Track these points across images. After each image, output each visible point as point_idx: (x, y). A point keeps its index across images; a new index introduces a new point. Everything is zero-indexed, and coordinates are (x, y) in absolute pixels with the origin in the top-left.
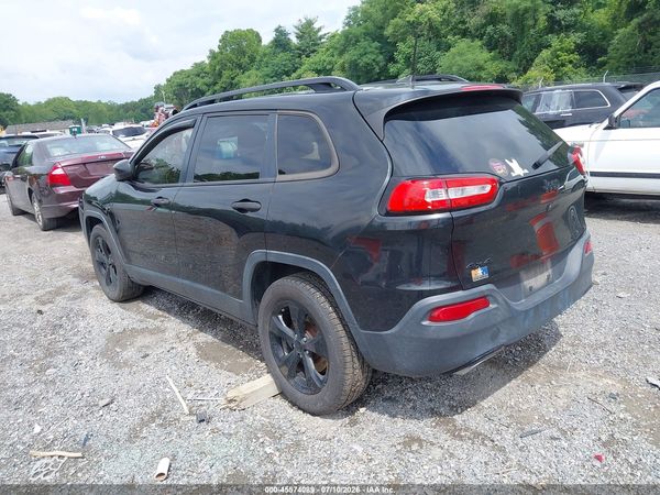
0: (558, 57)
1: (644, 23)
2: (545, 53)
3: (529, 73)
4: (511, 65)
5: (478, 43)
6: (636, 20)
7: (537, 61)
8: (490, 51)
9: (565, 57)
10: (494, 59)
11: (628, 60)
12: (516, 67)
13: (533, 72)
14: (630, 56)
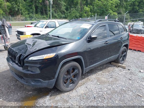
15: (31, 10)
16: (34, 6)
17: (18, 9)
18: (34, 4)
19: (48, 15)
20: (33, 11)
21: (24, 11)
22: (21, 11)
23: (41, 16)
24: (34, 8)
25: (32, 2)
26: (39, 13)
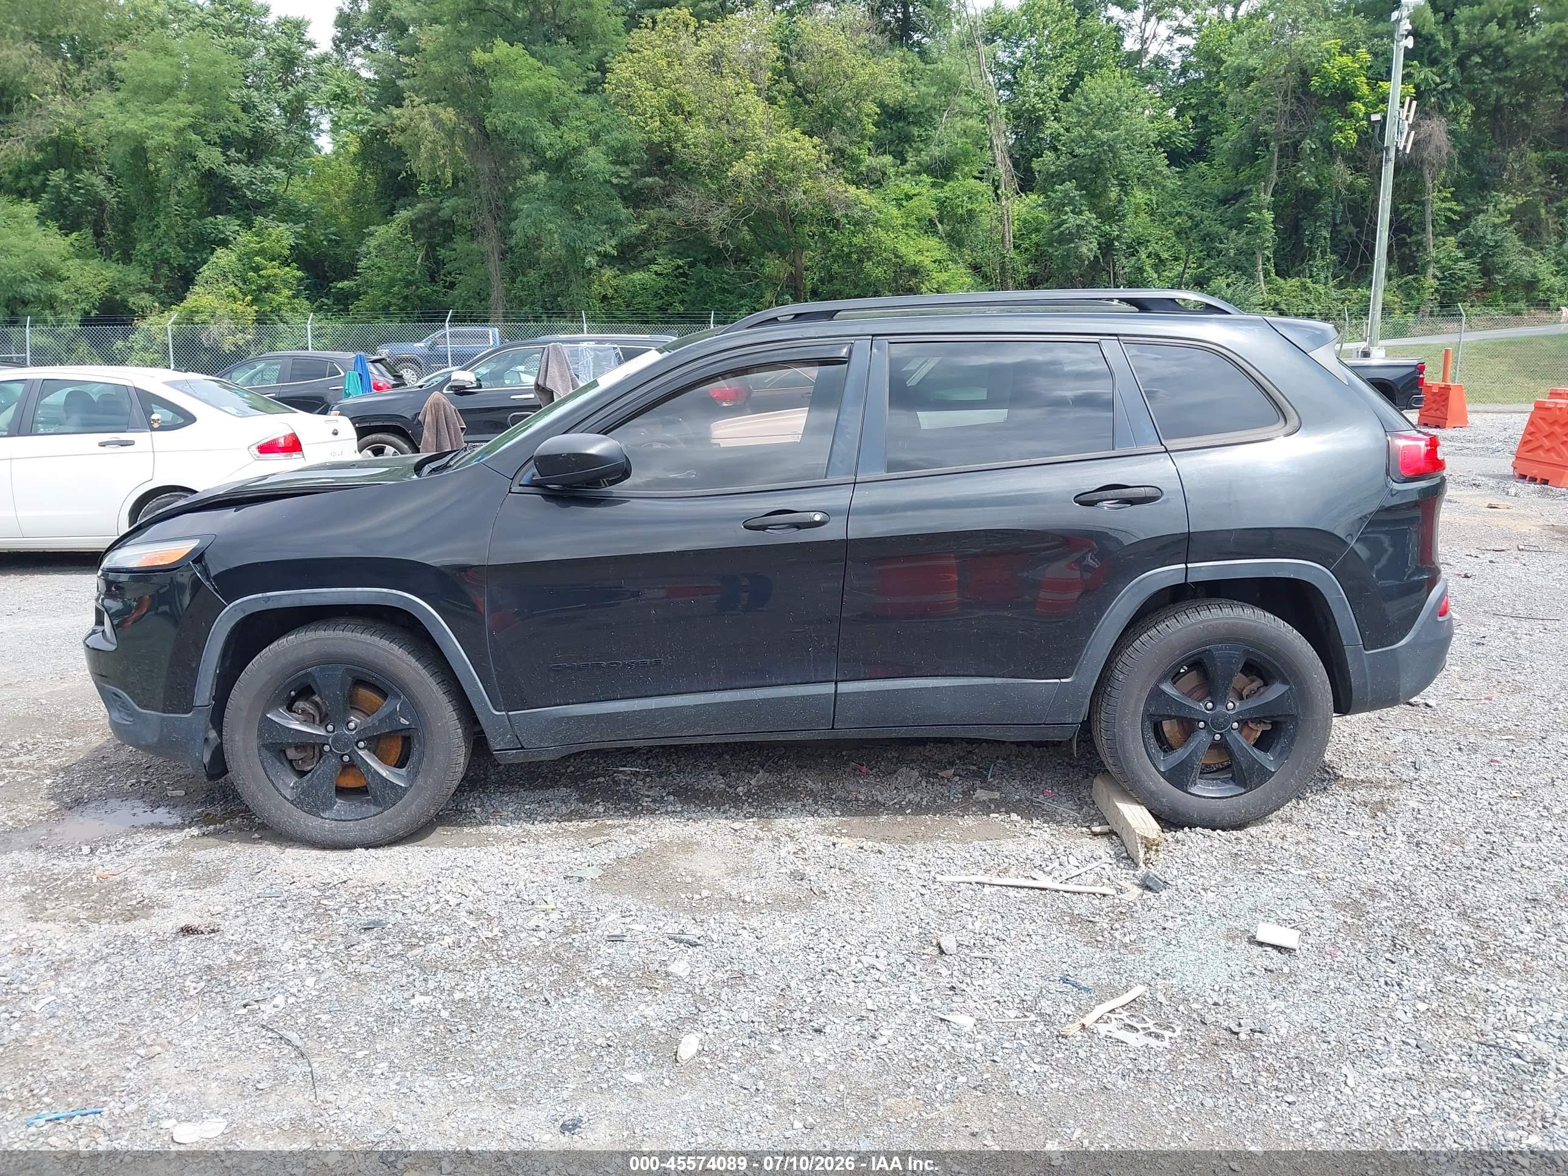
0: (257, 269)
1: (420, 220)
2: (223, 257)
3: (190, 301)
4: (134, 275)
5: (27, 209)
6: (404, 215)
7: (206, 271)
8: (67, 229)
9: (272, 269)
10: (80, 253)
11: (406, 292)
12: (147, 280)
13: (199, 297)
14: (409, 284)
15: (1233, 243)
16: (1267, 198)
17: (1107, 247)
18: (1274, 175)
19: (1423, 271)
20: (1249, 253)
21: (1165, 255)
22: (1133, 260)
23: (1334, 293)
24: (1269, 216)
25: (1257, 157)
26: (1323, 262)
